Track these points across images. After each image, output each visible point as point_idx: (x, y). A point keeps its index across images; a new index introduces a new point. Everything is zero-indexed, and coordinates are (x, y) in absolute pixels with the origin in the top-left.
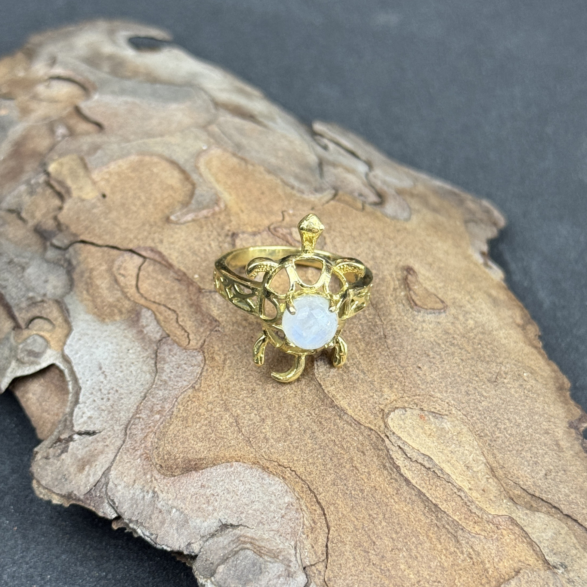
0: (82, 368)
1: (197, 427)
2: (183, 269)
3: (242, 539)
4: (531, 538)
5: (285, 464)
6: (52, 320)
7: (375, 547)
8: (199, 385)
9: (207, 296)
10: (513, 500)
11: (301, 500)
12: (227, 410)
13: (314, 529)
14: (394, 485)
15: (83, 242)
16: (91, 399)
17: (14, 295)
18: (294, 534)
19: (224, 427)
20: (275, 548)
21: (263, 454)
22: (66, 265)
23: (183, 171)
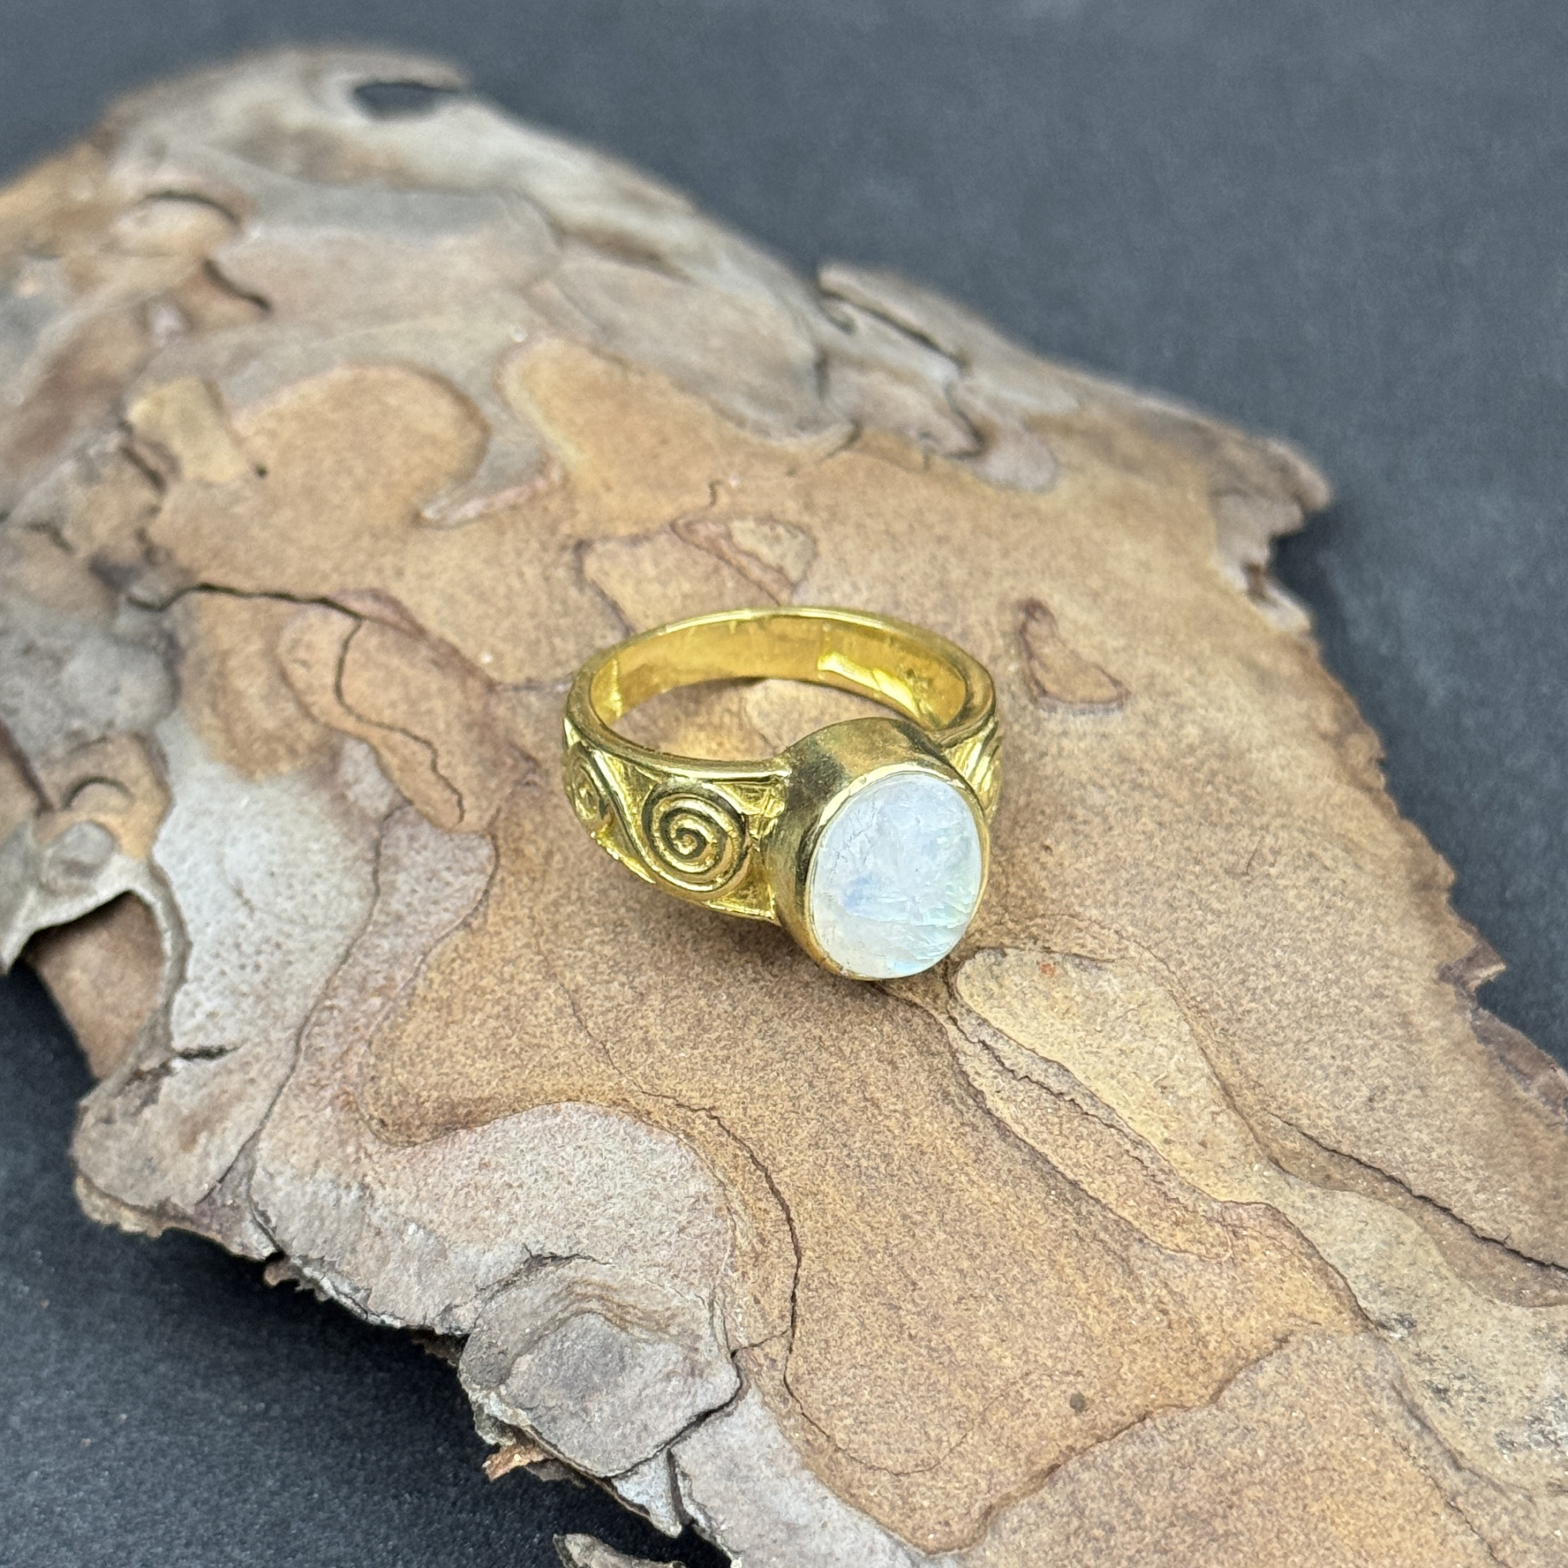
0: (196, 895)
1: (476, 1023)
2: (452, 638)
3: (578, 1289)
4: (1324, 1255)
5: (694, 1101)
6: (127, 784)
7: (915, 1294)
8: (481, 920)
9: (509, 699)
10: (1277, 1163)
11: (729, 1187)
12: (551, 976)
13: (762, 1258)
14: (969, 1139)
15: (208, 588)
16: (216, 970)
17: (34, 727)
18: (710, 1269)
19: (542, 1019)
20: (660, 1308)
21: (639, 1079)
22: (162, 646)
23: (461, 398)
